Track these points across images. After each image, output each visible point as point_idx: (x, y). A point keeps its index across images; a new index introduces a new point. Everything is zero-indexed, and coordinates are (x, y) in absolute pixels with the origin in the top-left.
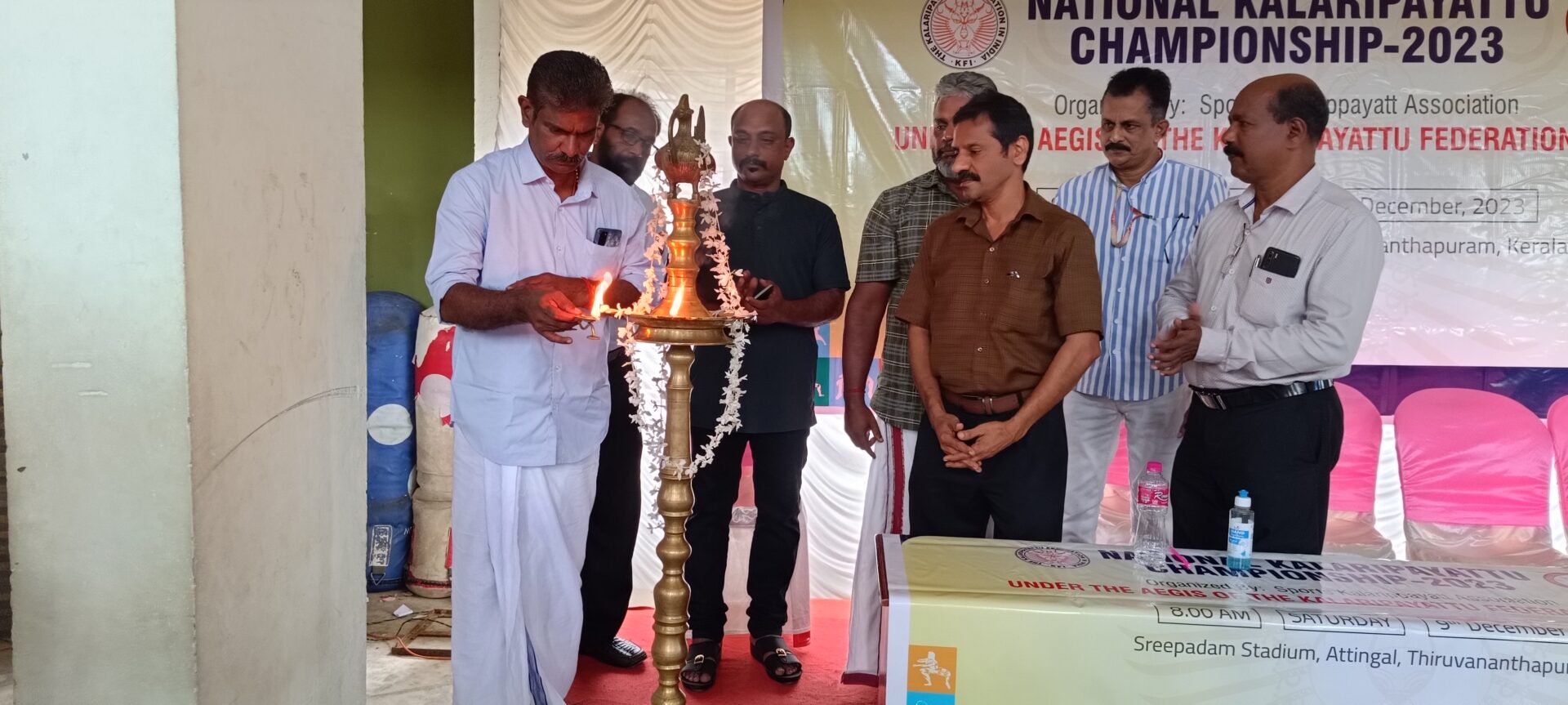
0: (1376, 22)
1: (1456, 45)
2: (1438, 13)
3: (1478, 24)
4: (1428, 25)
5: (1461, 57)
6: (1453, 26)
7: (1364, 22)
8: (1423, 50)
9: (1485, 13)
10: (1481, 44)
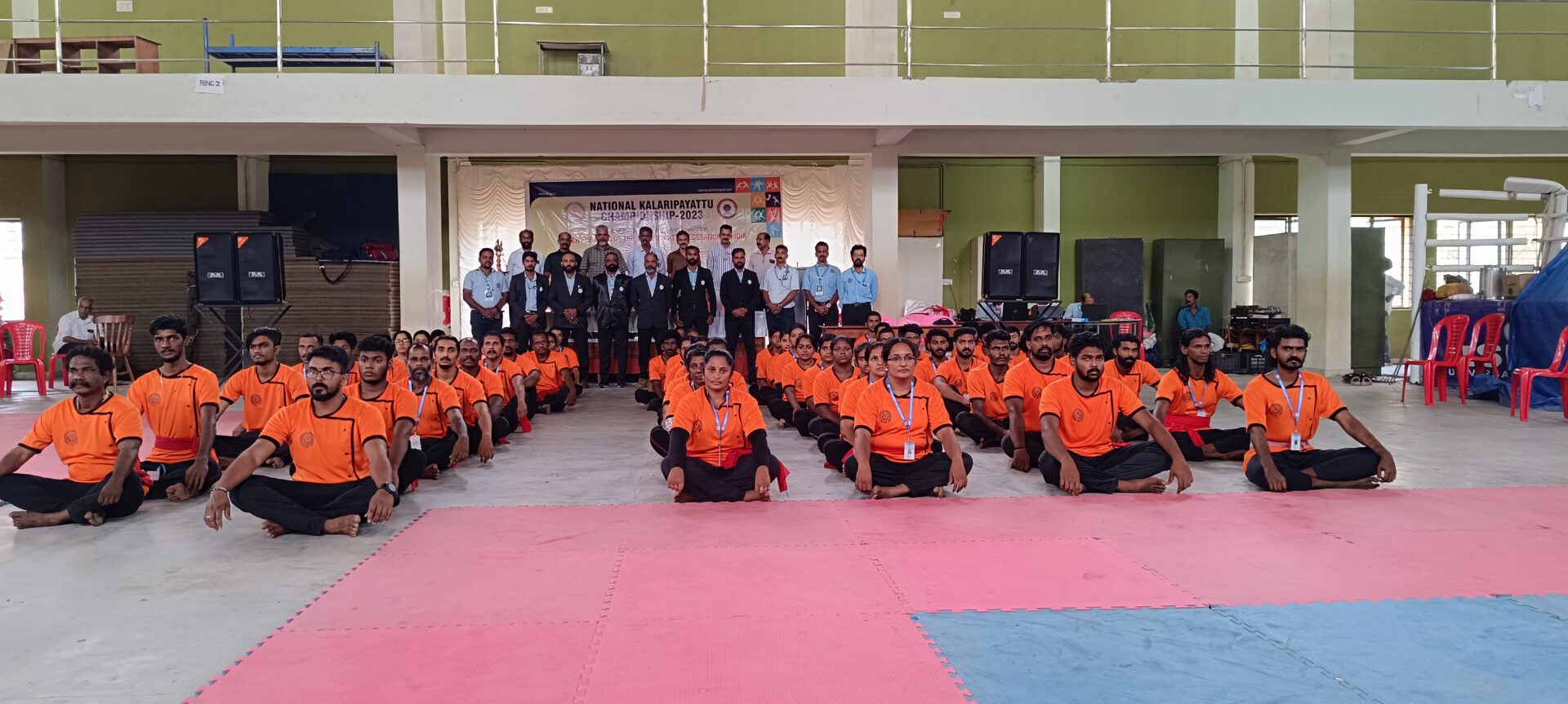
0: (673, 210)
1: (692, 215)
2: (688, 207)
3: (697, 210)
4: (685, 210)
5: (693, 218)
6: (691, 210)
7: (670, 210)
8: (685, 216)
9: (699, 207)
10: (698, 214)
